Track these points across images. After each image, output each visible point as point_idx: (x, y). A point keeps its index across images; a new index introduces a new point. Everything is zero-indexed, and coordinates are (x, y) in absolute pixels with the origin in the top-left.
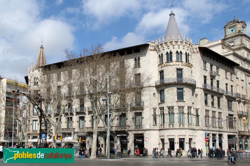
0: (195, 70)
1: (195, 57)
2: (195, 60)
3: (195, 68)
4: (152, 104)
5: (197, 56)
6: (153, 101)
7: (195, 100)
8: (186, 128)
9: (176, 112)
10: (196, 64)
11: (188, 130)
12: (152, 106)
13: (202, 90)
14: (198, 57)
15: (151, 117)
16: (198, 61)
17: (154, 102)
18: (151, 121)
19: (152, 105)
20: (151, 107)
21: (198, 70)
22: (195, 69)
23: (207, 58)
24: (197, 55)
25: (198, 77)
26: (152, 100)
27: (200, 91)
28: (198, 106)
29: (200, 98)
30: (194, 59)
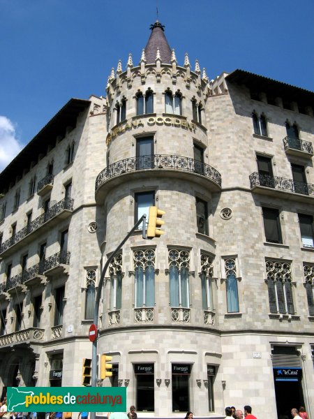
0: (220, 139)
1: (217, 106)
2: (218, 113)
3: (218, 134)
4: (83, 257)
5: (224, 101)
6: (87, 248)
7: (222, 227)
8: (161, 323)
9: (127, 267)
10: (220, 123)
11: (169, 333)
12: (83, 262)
13: (249, 197)
14: (227, 103)
15: (79, 296)
16: (226, 114)
17: (91, 248)
18: (79, 308)
19: (85, 260)
20: (82, 266)
21: (229, 137)
22: (219, 136)
23: (270, 107)
24: (224, 99)
25: (230, 157)
26: (86, 243)
27: (237, 197)
28: (233, 247)
29: (239, 219)
30: (212, 112)
